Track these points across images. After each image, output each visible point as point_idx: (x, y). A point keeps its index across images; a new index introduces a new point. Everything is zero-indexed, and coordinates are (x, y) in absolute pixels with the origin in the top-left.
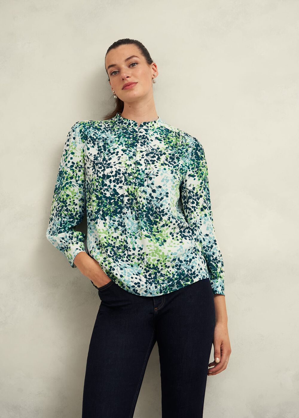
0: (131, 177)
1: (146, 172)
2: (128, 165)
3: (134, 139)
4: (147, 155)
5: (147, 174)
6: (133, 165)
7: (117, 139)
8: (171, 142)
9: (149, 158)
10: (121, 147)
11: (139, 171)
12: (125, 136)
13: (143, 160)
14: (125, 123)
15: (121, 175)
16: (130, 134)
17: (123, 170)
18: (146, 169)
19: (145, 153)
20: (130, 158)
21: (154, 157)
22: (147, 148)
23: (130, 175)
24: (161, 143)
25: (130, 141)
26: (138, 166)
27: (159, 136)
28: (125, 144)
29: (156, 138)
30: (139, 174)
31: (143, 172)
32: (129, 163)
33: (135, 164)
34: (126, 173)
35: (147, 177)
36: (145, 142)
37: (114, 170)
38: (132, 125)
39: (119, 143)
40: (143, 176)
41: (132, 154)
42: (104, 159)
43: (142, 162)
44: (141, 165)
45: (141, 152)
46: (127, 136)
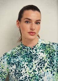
0: (32, 79)
1: (39, 75)
2: (30, 73)
3: (31, 57)
4: (38, 65)
5: (40, 76)
6: (33, 73)
7: (23, 59)
8: (48, 51)
9: (39, 66)
10: (26, 63)
11: (36, 75)
12: (27, 56)
13: (36, 68)
14: (26, 49)
15: (28, 79)
16: (29, 55)
17: (28, 76)
18: (39, 73)
19: (37, 64)
20: (31, 69)
21: (41, 65)
22: (38, 61)
23: (31, 78)
24: (44, 54)
25: (30, 59)
26: (35, 72)
27: (42, 50)
28: (28, 61)
29: (41, 52)
30: (36, 77)
31: (38, 75)
32: (30, 72)
33: (33, 72)
34: (29, 77)
35: (40, 78)
36: (36, 57)
37: (24, 77)
38: (29, 49)
39: (25, 61)
40: (38, 77)
41: (31, 66)
42: (19, 71)
43: (36, 70)
44: (36, 71)
45: (35, 64)
46: (28, 56)
